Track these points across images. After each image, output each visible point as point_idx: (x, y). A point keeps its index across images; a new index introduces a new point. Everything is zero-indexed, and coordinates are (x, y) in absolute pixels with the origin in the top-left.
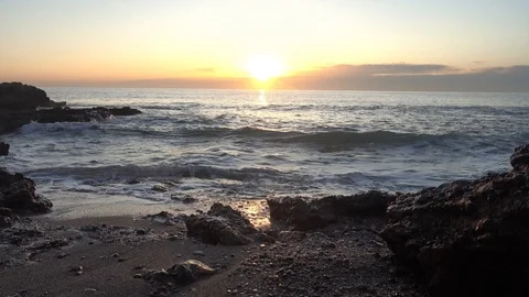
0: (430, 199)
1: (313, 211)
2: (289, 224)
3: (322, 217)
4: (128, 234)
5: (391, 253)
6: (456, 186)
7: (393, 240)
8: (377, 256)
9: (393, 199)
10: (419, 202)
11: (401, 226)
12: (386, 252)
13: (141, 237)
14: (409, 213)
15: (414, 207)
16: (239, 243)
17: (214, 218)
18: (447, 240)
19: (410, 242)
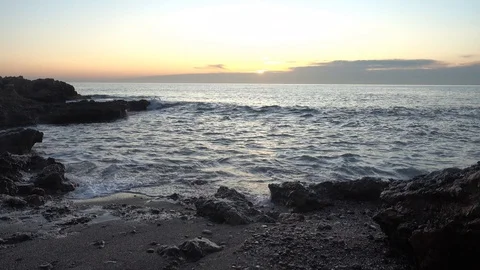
0: (421, 185)
1: (312, 195)
2: (288, 207)
3: (320, 201)
4: (144, 213)
5: (384, 236)
6: (447, 173)
7: (386, 223)
8: (371, 238)
9: (386, 185)
10: (411, 188)
11: (393, 210)
12: (379, 235)
13: (156, 216)
14: (401, 198)
15: (406, 193)
16: (243, 223)
17: (221, 200)
18: (437, 224)
19: (402, 226)
